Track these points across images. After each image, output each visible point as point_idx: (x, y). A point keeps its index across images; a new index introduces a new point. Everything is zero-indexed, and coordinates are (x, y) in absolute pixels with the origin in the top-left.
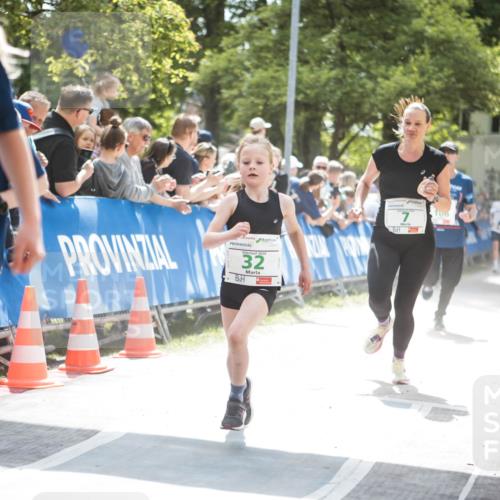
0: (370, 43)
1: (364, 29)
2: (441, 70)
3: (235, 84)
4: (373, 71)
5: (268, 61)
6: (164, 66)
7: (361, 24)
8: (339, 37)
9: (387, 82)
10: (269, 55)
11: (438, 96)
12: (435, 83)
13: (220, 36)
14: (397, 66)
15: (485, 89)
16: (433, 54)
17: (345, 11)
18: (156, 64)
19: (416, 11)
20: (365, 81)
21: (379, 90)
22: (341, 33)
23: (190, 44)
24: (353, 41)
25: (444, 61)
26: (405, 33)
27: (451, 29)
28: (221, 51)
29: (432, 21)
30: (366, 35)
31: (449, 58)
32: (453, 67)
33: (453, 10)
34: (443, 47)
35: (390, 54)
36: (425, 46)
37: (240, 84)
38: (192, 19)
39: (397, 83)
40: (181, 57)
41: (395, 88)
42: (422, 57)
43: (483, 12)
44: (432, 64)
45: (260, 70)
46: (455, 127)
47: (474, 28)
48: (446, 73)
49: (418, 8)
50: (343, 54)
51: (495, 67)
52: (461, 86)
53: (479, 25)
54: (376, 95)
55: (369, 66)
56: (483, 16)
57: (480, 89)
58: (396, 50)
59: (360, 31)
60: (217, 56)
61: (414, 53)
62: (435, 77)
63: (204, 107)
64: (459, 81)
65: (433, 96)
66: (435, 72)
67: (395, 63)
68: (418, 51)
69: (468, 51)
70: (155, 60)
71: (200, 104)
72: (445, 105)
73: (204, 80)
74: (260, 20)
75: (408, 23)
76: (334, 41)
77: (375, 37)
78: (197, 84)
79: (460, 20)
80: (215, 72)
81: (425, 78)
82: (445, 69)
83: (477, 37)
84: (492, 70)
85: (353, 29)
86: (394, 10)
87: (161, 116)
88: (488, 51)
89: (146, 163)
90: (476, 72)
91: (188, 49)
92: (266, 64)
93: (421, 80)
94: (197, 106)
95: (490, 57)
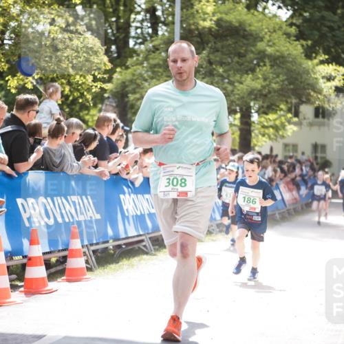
0: (229, 60)
1: (225, 50)
2: (278, 76)
3: (137, 90)
4: (231, 79)
5: (159, 74)
6: (87, 80)
7: (222, 47)
8: (208, 56)
9: (241, 86)
10: (161, 70)
11: (276, 94)
12: (274, 85)
13: (126, 58)
14: (248, 74)
15: (308, 89)
16: (272, 66)
17: (211, 38)
18: (82, 78)
19: (259, 37)
20: (226, 85)
21: (236, 92)
22: (209, 54)
23: (105, 64)
24: (218, 59)
25: (280, 70)
26: (252, 52)
27: (283, 49)
28: (127, 68)
29: (271, 43)
30: (226, 55)
31: (283, 68)
32: (286, 74)
33: (285, 36)
34: (278, 61)
35: (243, 67)
36: (267, 60)
37: (141, 91)
38: (106, 47)
39: (248, 86)
40: (99, 73)
41: (247, 89)
42: (265, 68)
43: (305, 37)
44: (272, 73)
45: (154, 80)
46: (289, 115)
47: (299, 47)
48: (281, 79)
49: (261, 35)
50: (211, 68)
51: (315, 73)
52: (292, 87)
53: (302, 46)
54: (234, 95)
55: (229, 76)
56: (305, 40)
57: (305, 89)
58: (246, 64)
59: (222, 52)
60: (125, 71)
61: (259, 66)
62: (274, 81)
63: (117, 106)
64: (290, 84)
65: (272, 94)
66: (274, 78)
67: (247, 73)
68: (262, 64)
69: (295, 63)
70: (81, 76)
71: (114, 105)
72: (282, 101)
73: (116, 88)
74: (154, 46)
75: (254, 46)
76: (204, 59)
77: (232, 56)
78: (111, 91)
79: (289, 42)
80: (124, 83)
81: (267, 82)
82: (281, 76)
83: (302, 53)
84: (313, 76)
85: (218, 51)
86: (244, 37)
87: (87, 114)
88: (310, 63)
89: (78, 146)
90: (301, 78)
91: (104, 68)
92: (159, 76)
93: (264, 84)
94: (113, 106)
95: (311, 67)
